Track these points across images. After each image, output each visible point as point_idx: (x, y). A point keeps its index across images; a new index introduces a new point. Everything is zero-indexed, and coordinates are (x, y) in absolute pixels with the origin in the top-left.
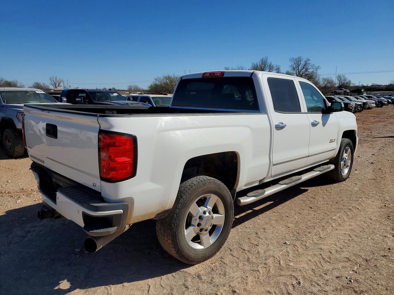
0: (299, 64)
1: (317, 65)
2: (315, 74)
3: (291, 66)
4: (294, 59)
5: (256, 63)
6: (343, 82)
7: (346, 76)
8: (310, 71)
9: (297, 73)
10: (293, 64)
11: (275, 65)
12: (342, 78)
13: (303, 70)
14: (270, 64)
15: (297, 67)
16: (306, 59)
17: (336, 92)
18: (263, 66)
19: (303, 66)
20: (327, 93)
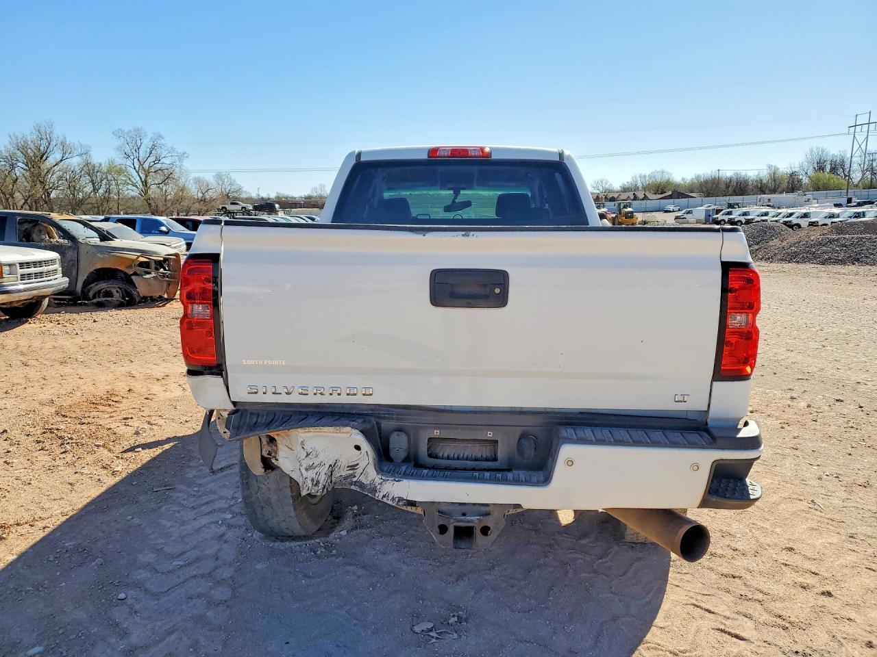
0: (139, 144)
1: (180, 150)
2: (177, 170)
3: (119, 149)
4: (123, 132)
5: (20, 136)
6: (229, 188)
7: (233, 176)
8: (167, 161)
9: (137, 167)
10: (123, 144)
11: (77, 143)
12: (226, 181)
13: (149, 160)
14: (61, 139)
15: (134, 152)
16: (154, 134)
17: (225, 208)
18: (44, 143)
19: (148, 150)
20: (207, 211)
